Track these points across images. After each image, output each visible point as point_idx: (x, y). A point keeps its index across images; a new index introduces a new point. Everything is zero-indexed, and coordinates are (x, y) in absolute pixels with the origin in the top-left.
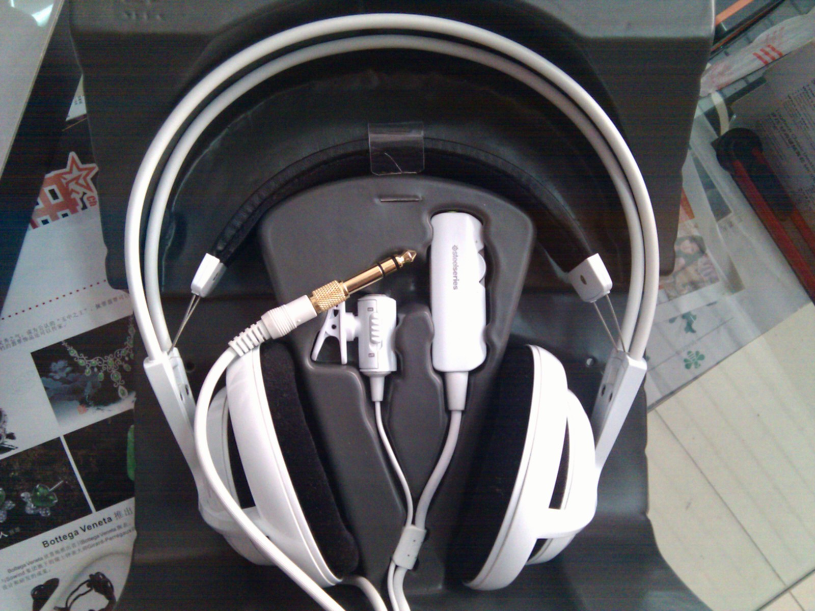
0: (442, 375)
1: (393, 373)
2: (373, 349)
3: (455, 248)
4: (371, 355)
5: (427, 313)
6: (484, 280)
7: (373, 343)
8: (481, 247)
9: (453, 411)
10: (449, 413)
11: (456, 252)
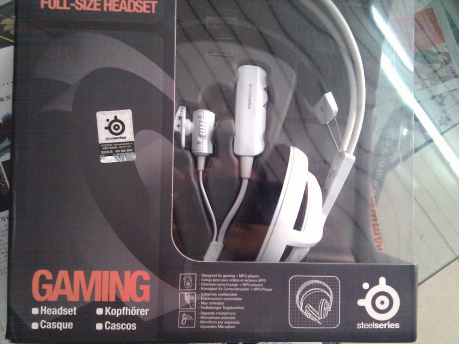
0: (239, 157)
1: (210, 155)
2: (200, 139)
3: (251, 85)
4: (199, 143)
5: (232, 121)
6: (266, 105)
7: (200, 136)
8: (265, 86)
9: (244, 178)
10: (241, 179)
11: (251, 88)
